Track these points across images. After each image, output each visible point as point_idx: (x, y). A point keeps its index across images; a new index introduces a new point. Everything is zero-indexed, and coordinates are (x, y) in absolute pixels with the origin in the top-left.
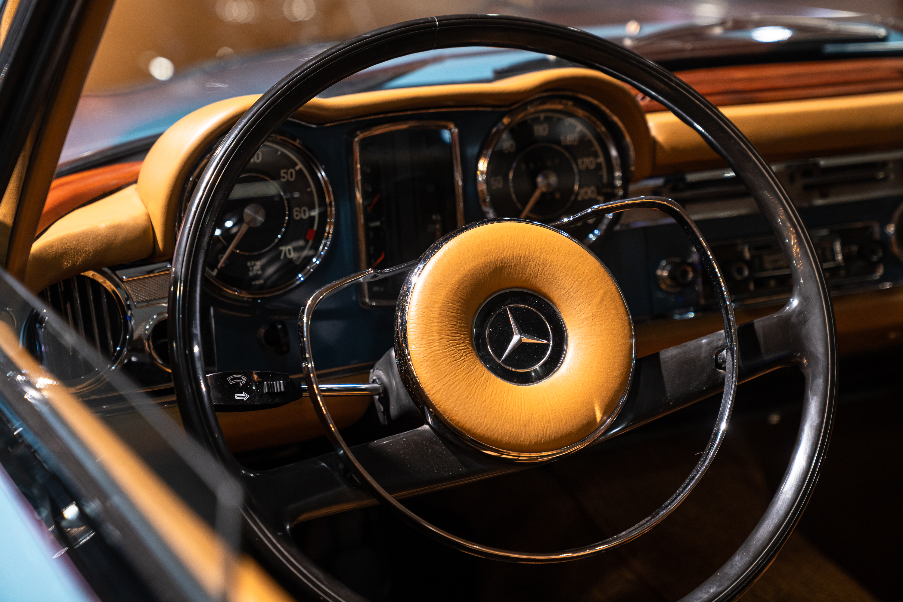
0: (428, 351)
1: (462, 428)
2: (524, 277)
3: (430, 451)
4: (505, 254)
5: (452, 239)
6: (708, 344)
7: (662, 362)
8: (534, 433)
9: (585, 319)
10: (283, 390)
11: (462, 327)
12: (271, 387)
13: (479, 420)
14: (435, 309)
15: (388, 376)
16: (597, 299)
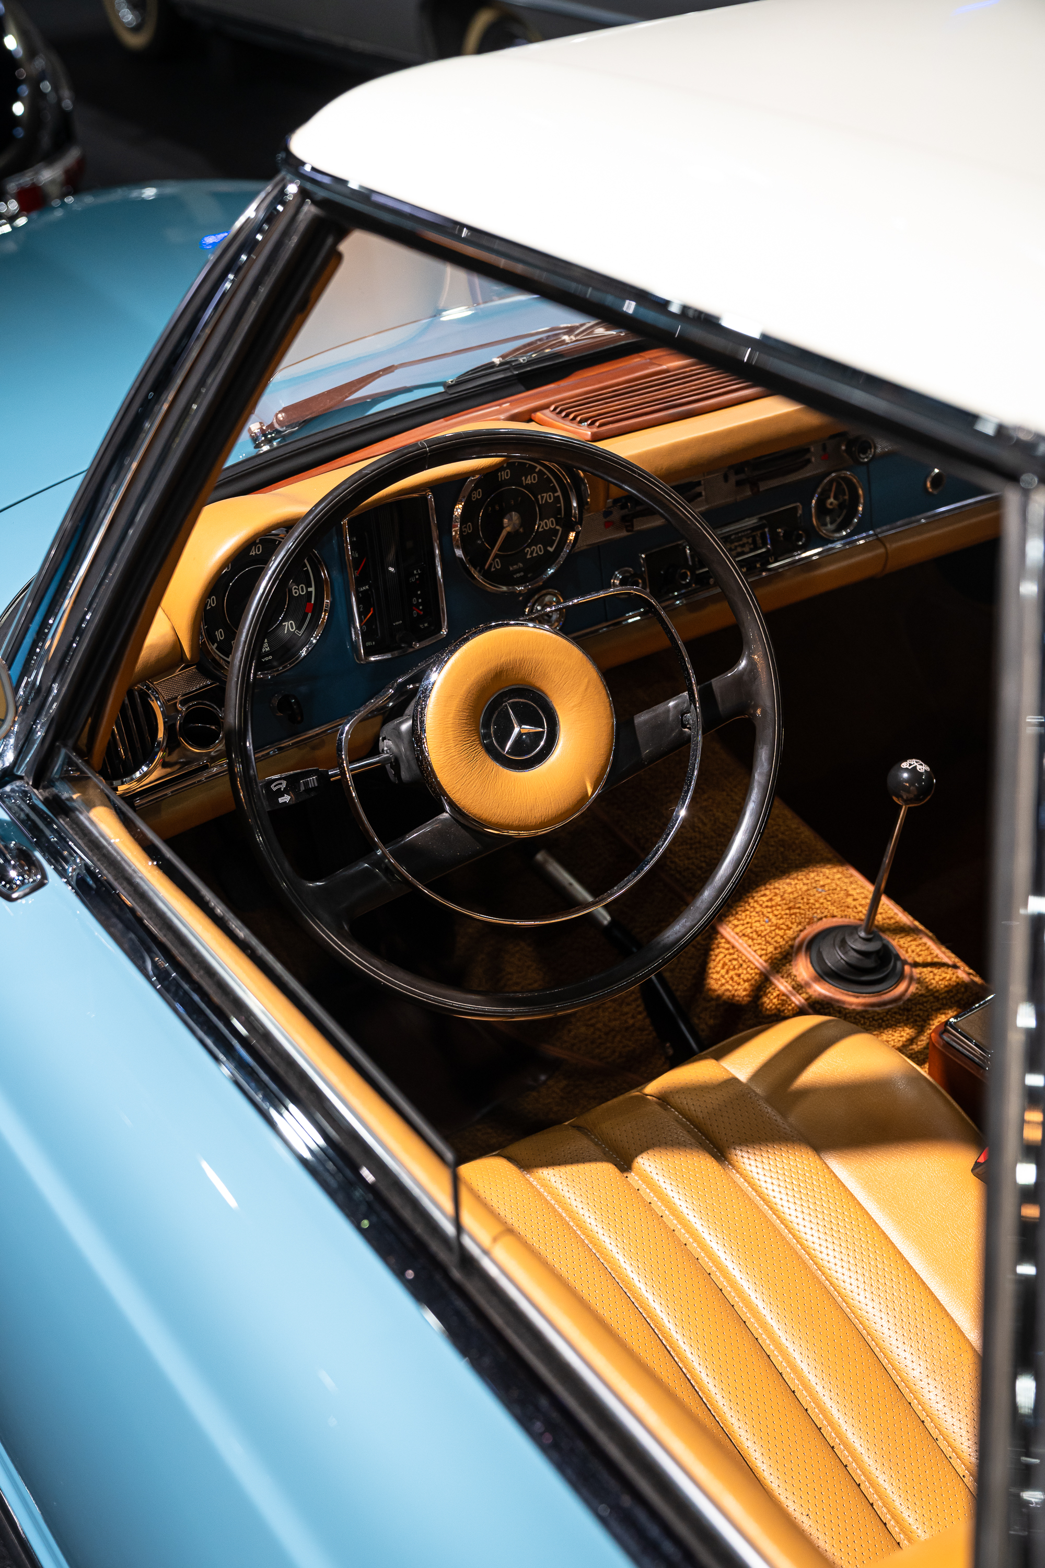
0: (447, 758)
1: (479, 818)
2: (520, 677)
3: (452, 837)
4: (503, 660)
5: (457, 650)
6: (676, 706)
7: (637, 728)
8: (538, 815)
9: (574, 707)
10: (316, 785)
11: (472, 731)
12: (306, 784)
13: (493, 811)
14: (449, 719)
15: (397, 746)
16: (583, 688)
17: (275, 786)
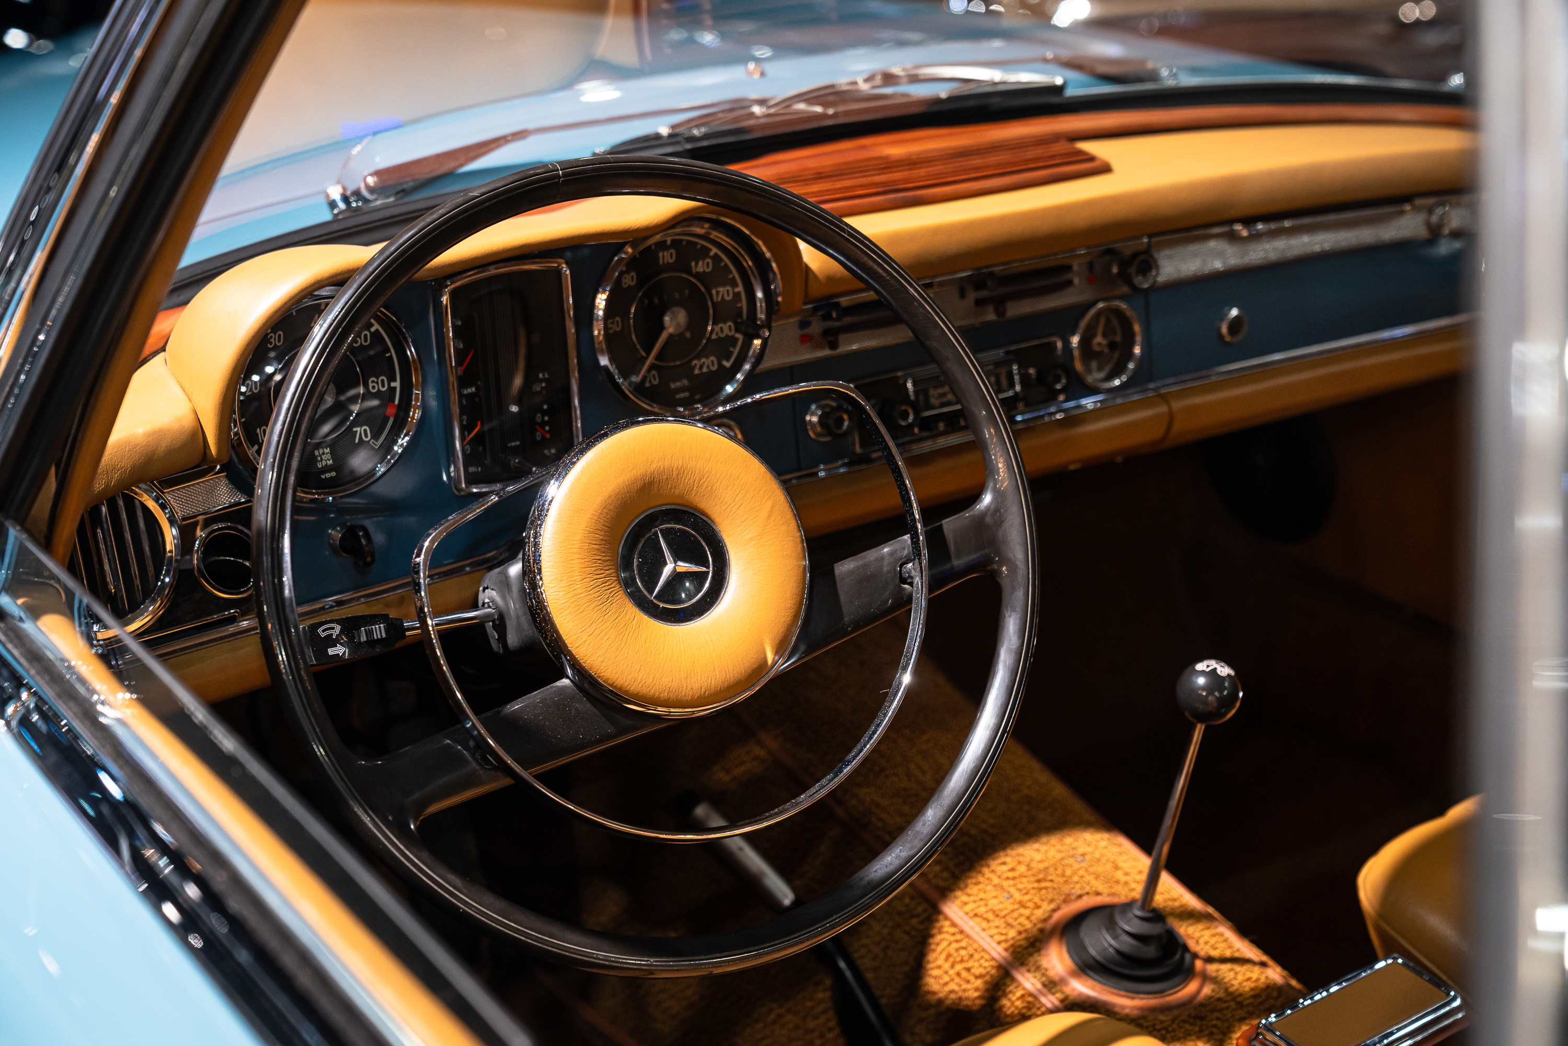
0: (569, 595)
1: (612, 685)
2: (677, 492)
3: (573, 712)
4: (654, 466)
5: (590, 449)
6: (892, 554)
7: (837, 579)
8: (696, 686)
9: (751, 539)
10: (384, 636)
11: (607, 561)
12: (369, 633)
13: (633, 674)
14: (575, 542)
15: (504, 597)
16: (765, 514)
17: (323, 631)
